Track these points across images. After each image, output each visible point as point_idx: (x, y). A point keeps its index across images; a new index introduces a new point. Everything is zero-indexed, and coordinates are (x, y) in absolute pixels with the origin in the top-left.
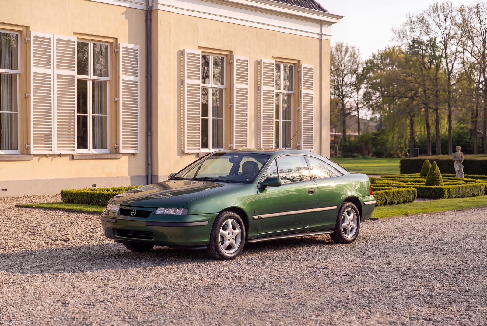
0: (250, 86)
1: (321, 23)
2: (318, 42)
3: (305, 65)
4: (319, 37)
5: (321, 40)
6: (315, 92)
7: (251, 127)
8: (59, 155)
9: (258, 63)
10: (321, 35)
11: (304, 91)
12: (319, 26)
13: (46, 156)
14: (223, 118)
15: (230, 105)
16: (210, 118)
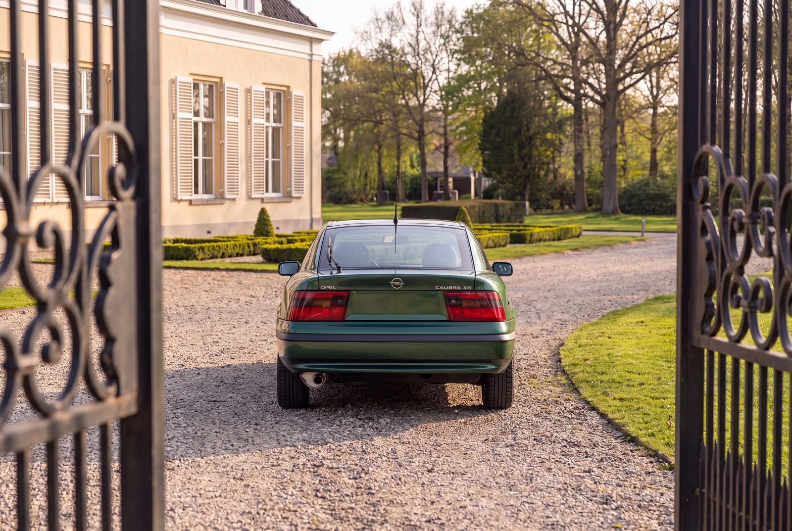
0: (240, 120)
1: (311, 41)
2: (308, 63)
3: (295, 92)
4: (309, 58)
5: (311, 61)
6: (305, 125)
7: (242, 168)
8: (58, 203)
9: (249, 91)
10: (311, 55)
11: (294, 124)
12: (309, 44)
13: (44, 203)
14: (213, 158)
15: (221, 142)
16: (200, 158)
